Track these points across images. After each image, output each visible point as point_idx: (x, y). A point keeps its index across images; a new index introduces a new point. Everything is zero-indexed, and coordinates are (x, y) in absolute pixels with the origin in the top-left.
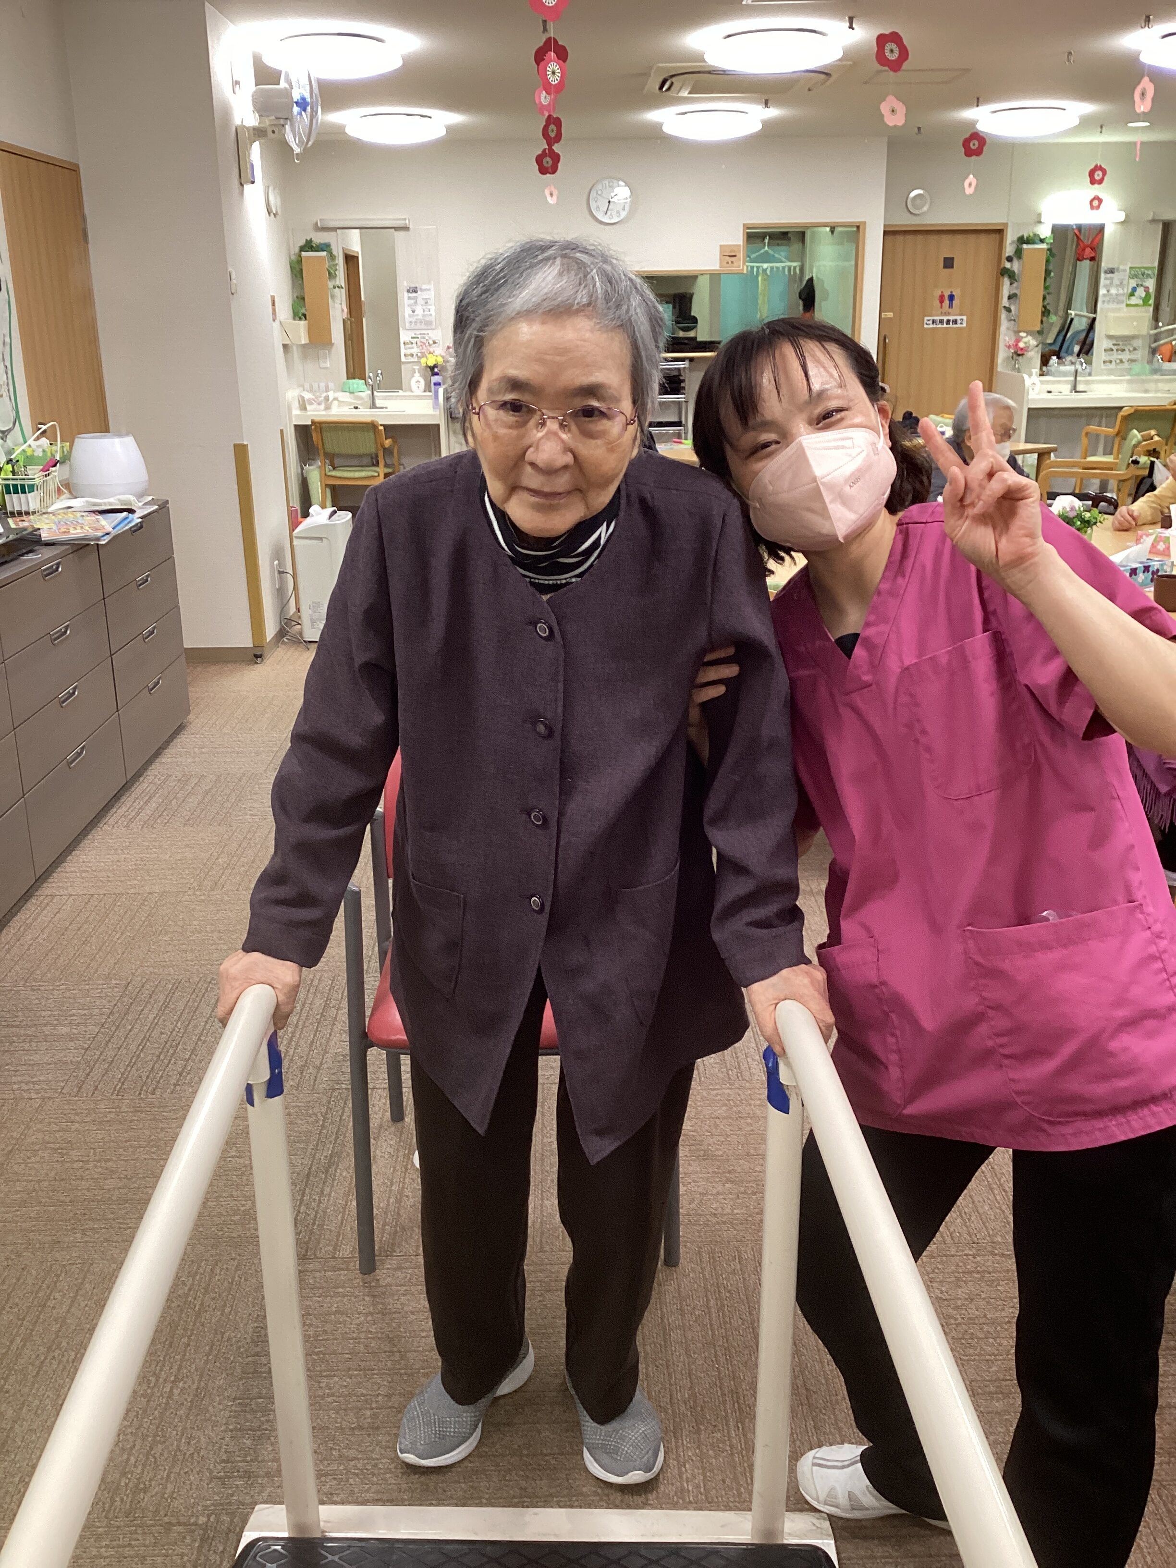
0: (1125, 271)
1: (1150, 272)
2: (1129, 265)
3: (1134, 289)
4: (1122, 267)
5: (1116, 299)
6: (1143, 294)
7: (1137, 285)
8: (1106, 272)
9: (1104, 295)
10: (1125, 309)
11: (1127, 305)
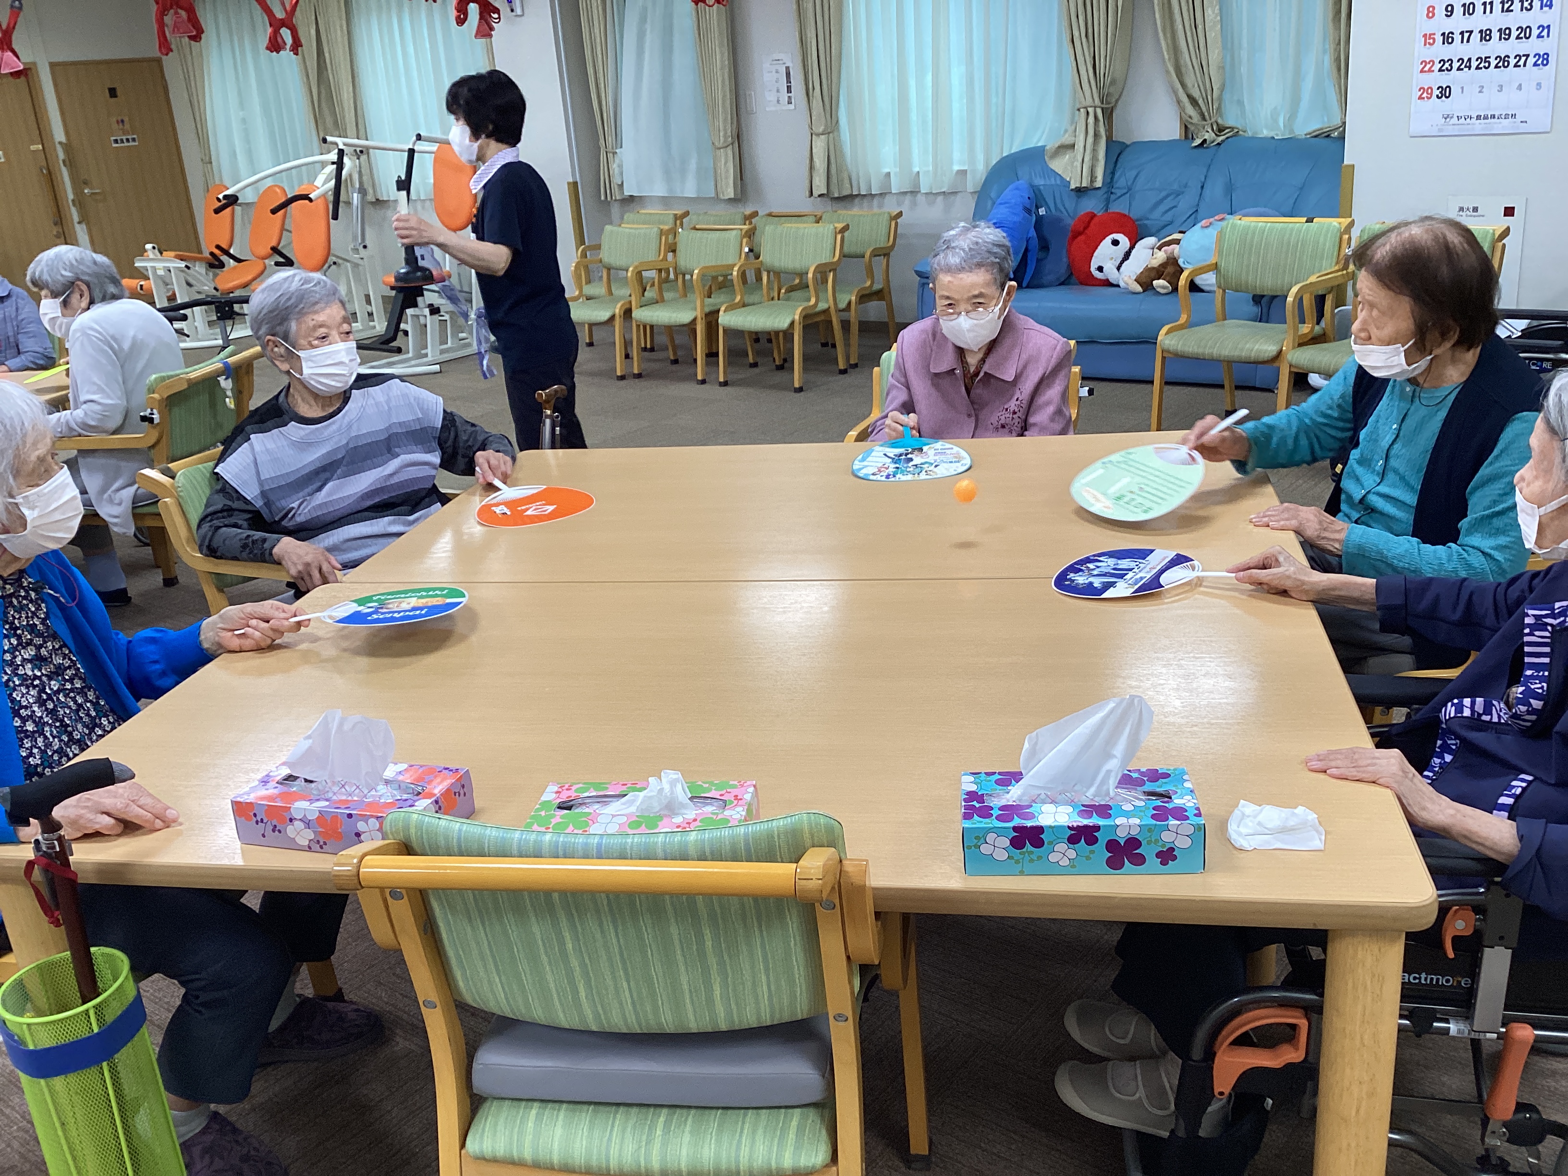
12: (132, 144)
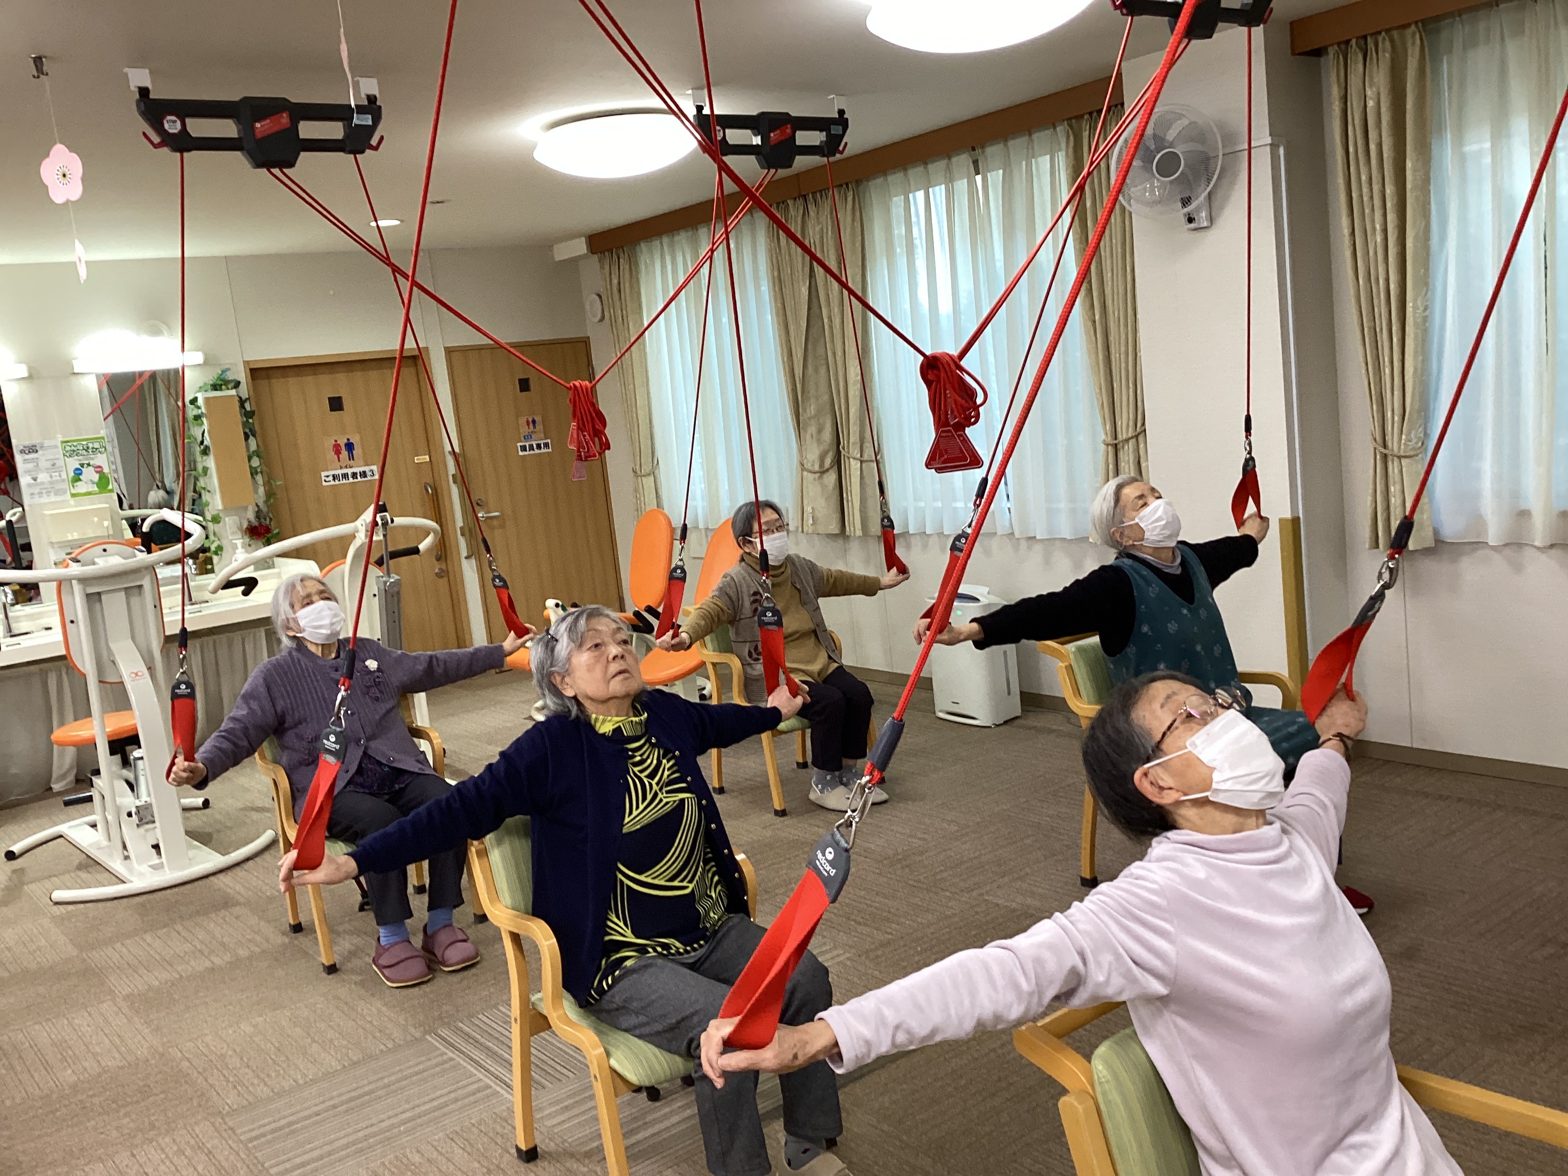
0: (56, 447)
1: (96, 445)
2: (60, 438)
3: (78, 473)
4: (47, 443)
5: (52, 489)
6: (96, 477)
7: (82, 465)
8: (22, 452)
9: (29, 485)
10: (72, 501)
11: (73, 495)
12: (543, 451)
